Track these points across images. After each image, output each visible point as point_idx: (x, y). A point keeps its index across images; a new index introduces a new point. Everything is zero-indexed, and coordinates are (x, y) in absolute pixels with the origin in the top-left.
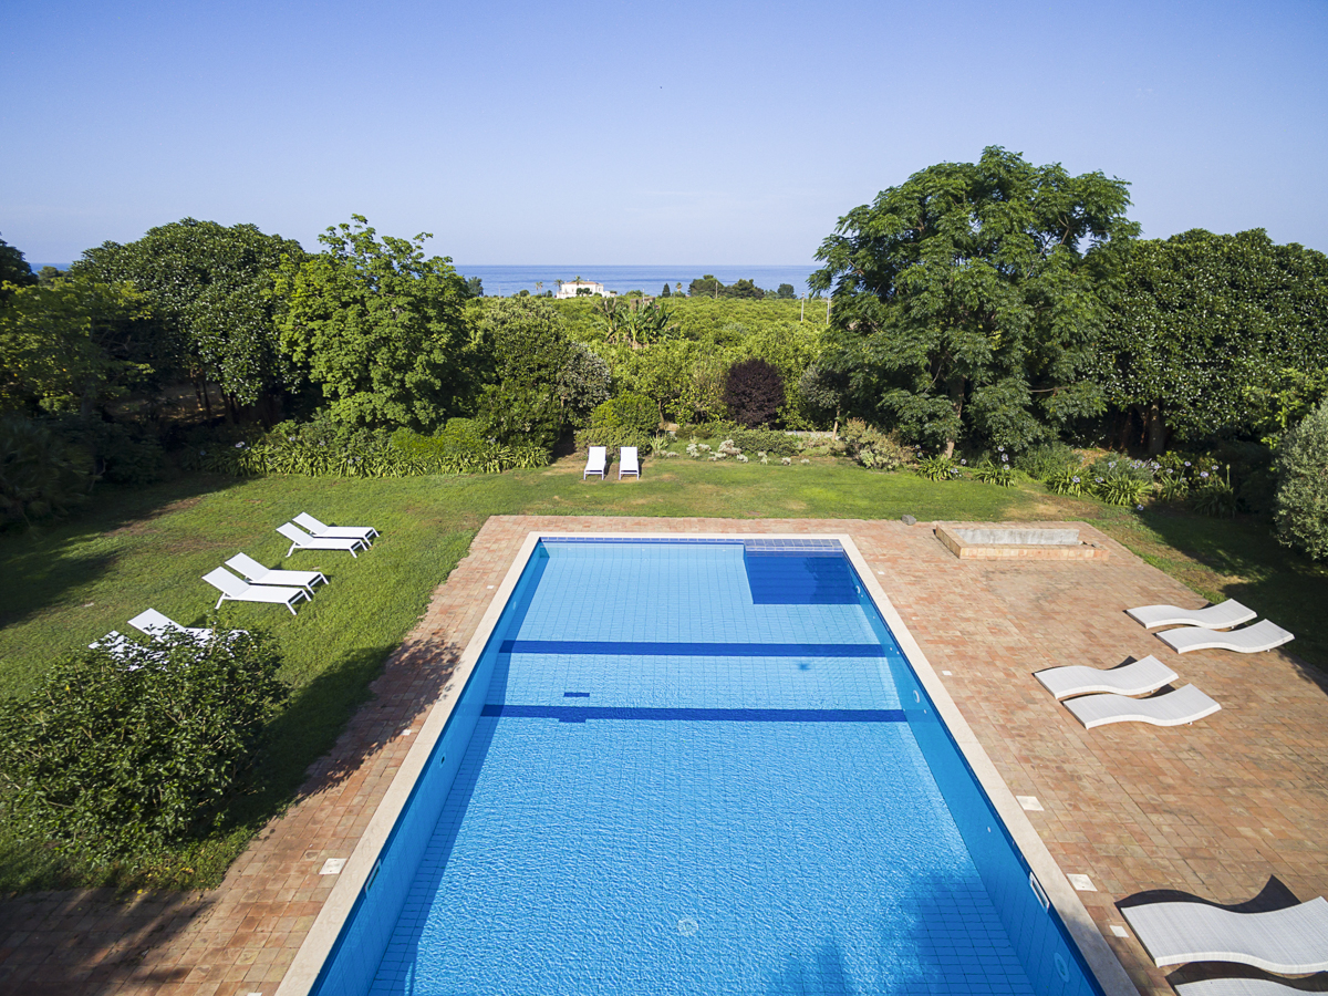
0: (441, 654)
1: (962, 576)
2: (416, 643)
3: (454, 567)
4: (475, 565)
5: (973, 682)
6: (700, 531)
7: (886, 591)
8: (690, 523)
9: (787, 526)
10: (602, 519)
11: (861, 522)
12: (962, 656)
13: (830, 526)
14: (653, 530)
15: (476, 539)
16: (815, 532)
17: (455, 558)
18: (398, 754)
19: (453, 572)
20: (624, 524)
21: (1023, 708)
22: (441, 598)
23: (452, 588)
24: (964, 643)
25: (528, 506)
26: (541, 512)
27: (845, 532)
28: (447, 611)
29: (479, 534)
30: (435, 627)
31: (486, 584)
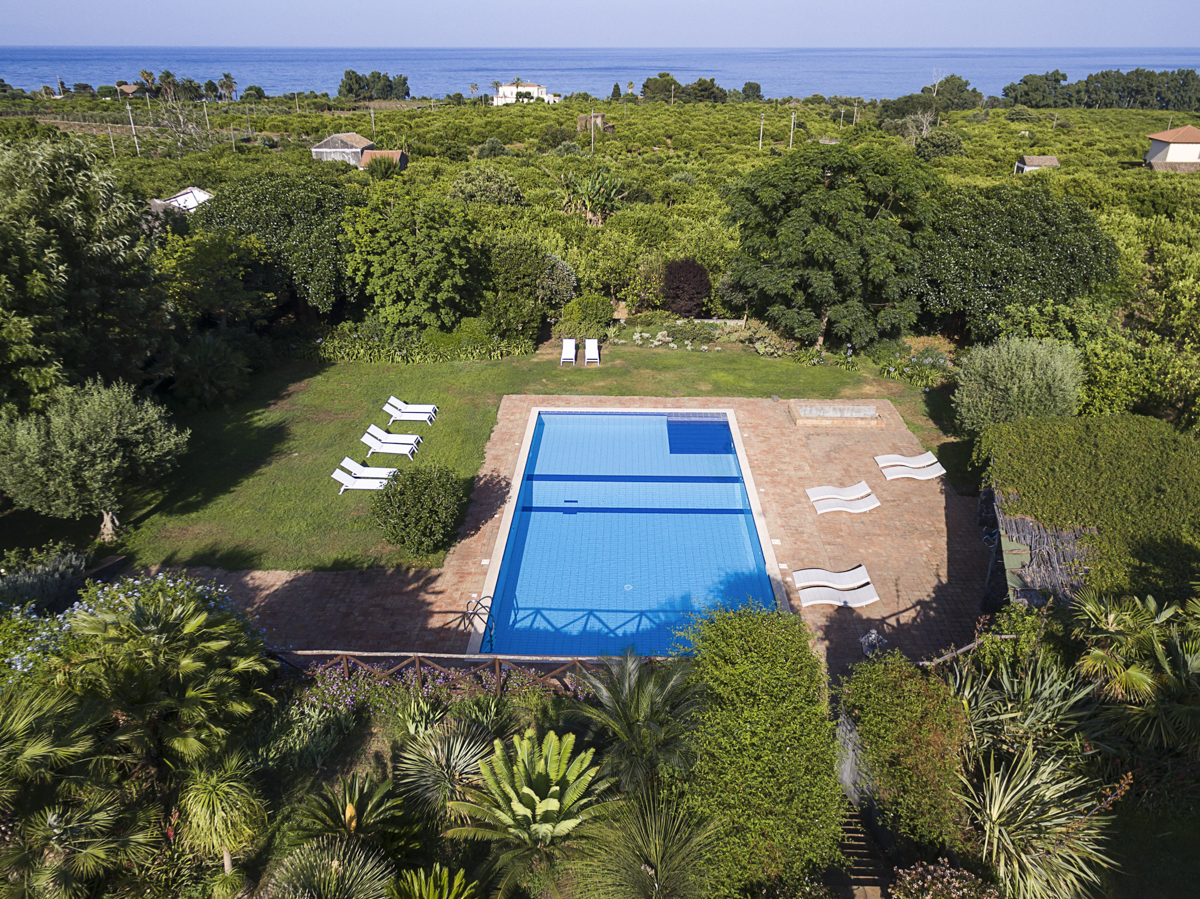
0: (500, 481)
1: (792, 438)
2: (485, 475)
3: (492, 431)
4: (504, 430)
5: (773, 494)
6: (640, 407)
7: (745, 446)
8: (633, 400)
9: (696, 403)
10: (577, 398)
11: (745, 399)
12: (773, 482)
13: (724, 403)
14: (611, 406)
15: (500, 412)
16: (713, 407)
17: (491, 425)
18: (497, 524)
19: (492, 435)
20: (591, 401)
21: (792, 506)
22: (491, 451)
23: (495, 444)
24: (777, 475)
25: (527, 388)
26: (537, 393)
27: (732, 407)
28: (496, 458)
29: (500, 408)
30: (492, 467)
31: (514, 442)
